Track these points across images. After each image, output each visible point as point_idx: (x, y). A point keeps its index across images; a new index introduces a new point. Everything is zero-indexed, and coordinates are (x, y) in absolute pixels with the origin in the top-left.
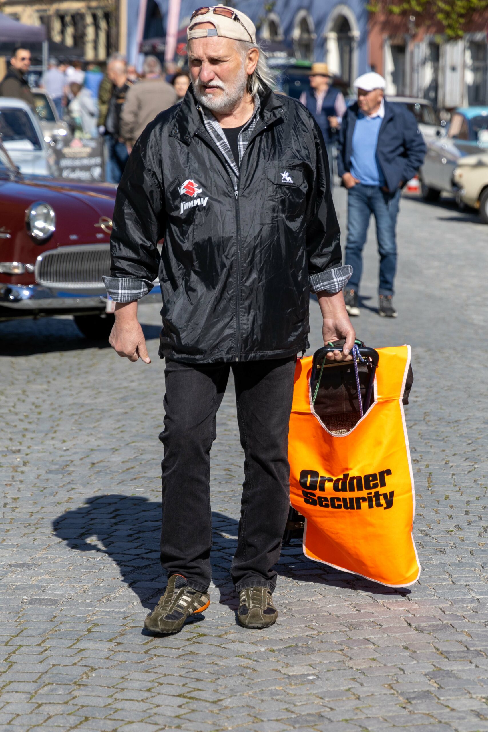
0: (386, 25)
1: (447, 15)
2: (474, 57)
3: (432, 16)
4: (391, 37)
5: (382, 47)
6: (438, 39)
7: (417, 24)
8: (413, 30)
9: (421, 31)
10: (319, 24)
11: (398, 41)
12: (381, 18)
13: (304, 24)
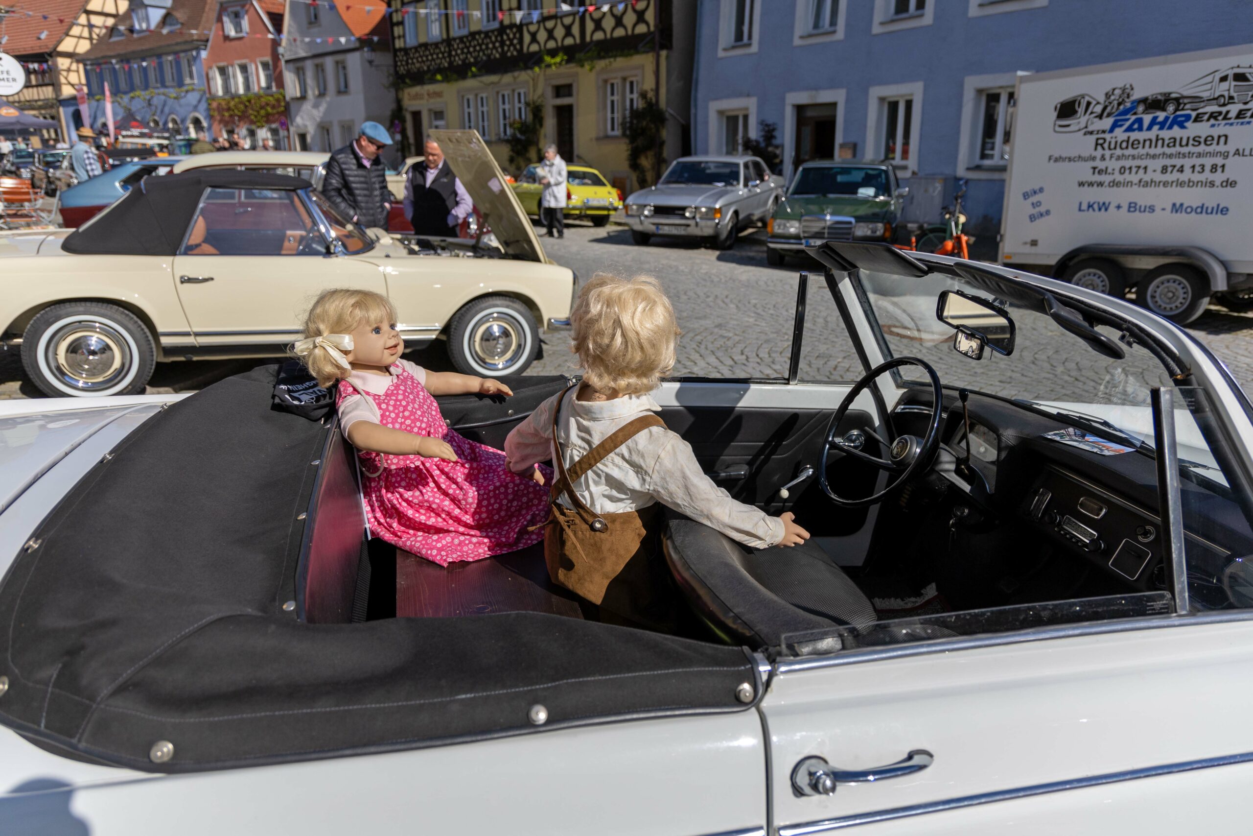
0: (221, 121)
1: (256, 116)
2: (272, 135)
3: (248, 117)
4: (225, 126)
5: (221, 131)
6: (253, 127)
7: (239, 121)
8: (237, 123)
9: (242, 124)
10: (183, 121)
11: (229, 128)
12: (218, 118)
13: (174, 121)
